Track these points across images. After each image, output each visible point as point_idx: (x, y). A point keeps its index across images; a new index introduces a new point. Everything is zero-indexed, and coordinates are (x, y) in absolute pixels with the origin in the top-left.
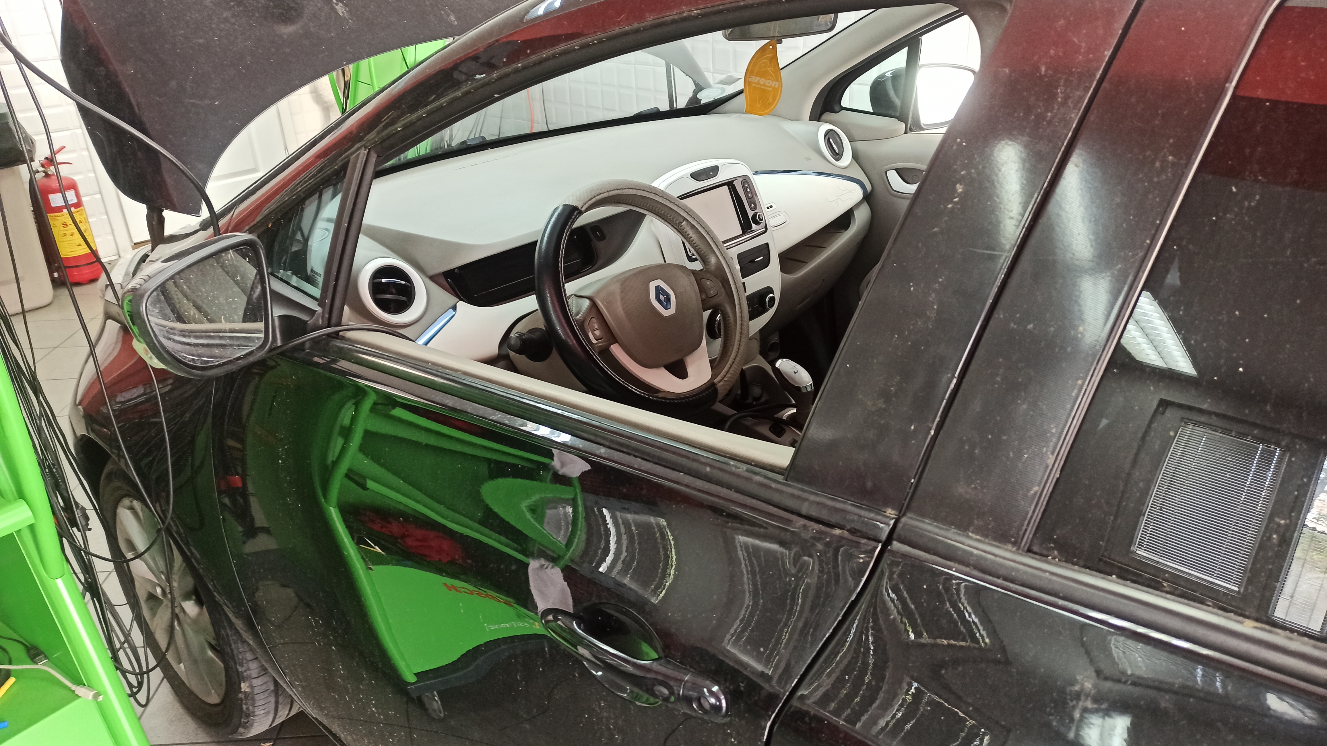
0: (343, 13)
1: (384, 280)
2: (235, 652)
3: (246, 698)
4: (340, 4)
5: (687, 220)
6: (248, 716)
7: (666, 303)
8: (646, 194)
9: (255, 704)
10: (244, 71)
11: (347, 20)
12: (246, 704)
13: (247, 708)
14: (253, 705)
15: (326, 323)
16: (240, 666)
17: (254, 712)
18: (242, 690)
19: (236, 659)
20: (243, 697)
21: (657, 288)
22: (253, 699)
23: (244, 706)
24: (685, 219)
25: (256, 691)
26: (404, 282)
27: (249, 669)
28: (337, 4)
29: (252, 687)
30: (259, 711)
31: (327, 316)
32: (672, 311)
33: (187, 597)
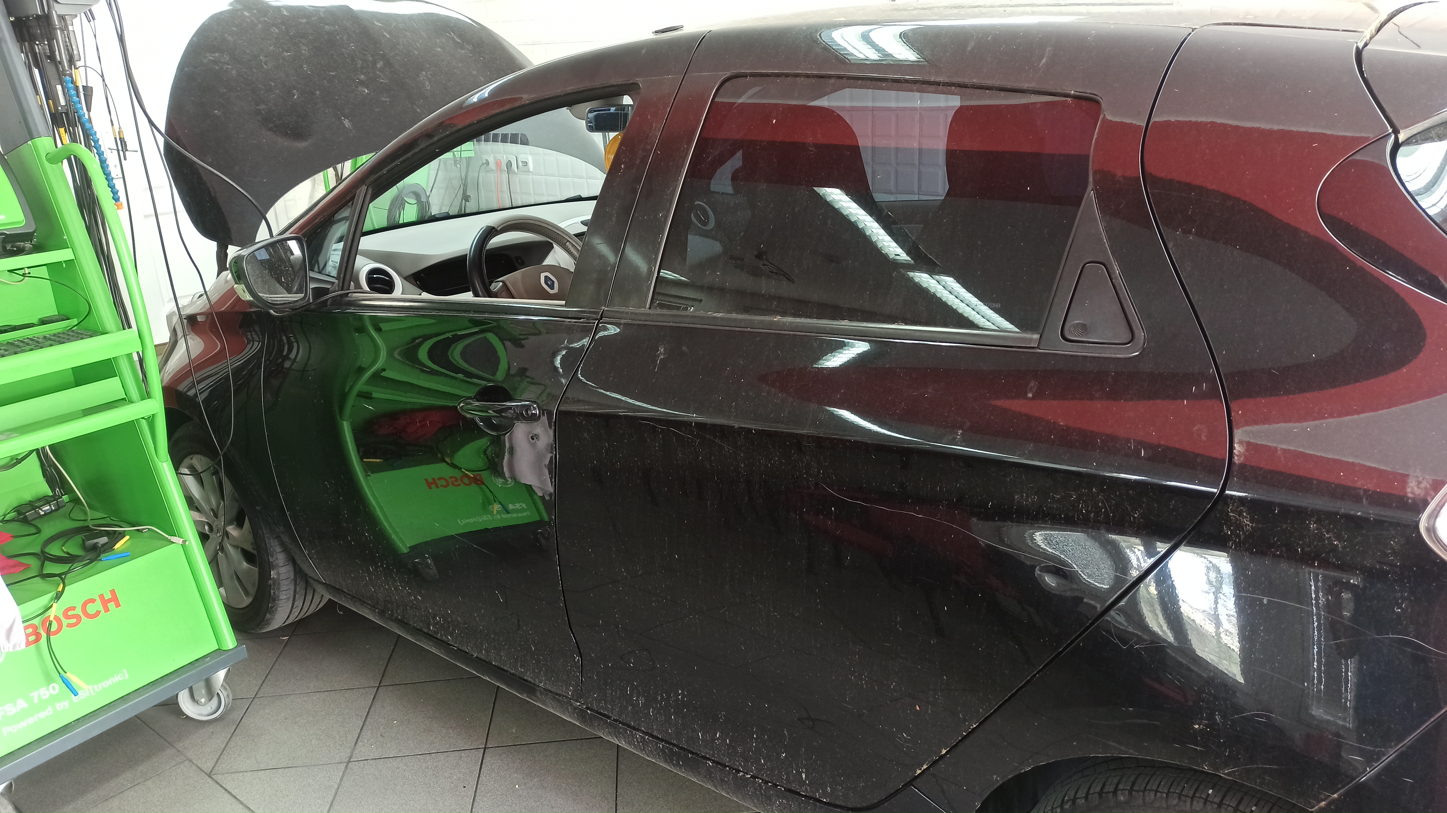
0: (348, 126)
1: (375, 276)
2: (268, 546)
3: (274, 584)
4: (347, 120)
5: (570, 242)
6: (274, 600)
7: (552, 287)
8: (541, 224)
9: (280, 588)
10: (282, 161)
11: (351, 130)
12: (274, 589)
13: (274, 593)
14: (278, 589)
15: (340, 289)
16: (271, 557)
17: (279, 596)
18: (272, 577)
19: (269, 551)
20: (272, 583)
21: (546, 277)
22: (279, 584)
23: (272, 591)
24: (568, 241)
25: (282, 577)
26: (387, 279)
27: (277, 559)
28: (345, 120)
29: (278, 574)
30: (283, 596)
31: (341, 285)
32: (556, 290)
33: (230, 523)
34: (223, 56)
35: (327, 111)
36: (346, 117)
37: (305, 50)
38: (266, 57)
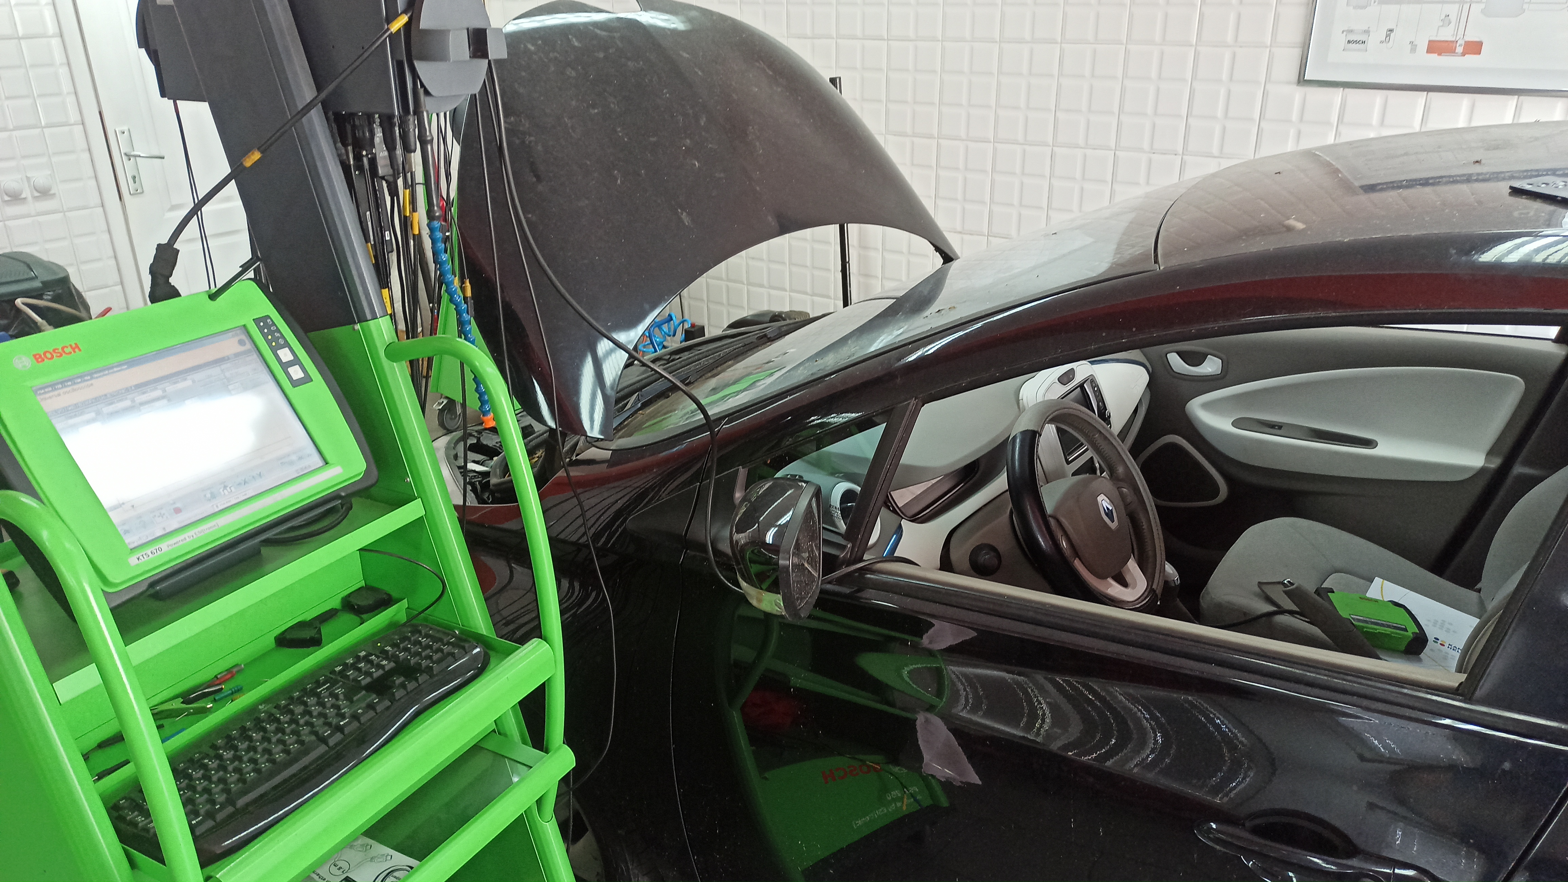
11: (693, 229)
15: (854, 556)
21: (1103, 502)
31: (856, 549)
32: (1116, 523)
34: (521, 121)
35: (659, 201)
36: (683, 209)
37: (614, 103)
38: (571, 118)
